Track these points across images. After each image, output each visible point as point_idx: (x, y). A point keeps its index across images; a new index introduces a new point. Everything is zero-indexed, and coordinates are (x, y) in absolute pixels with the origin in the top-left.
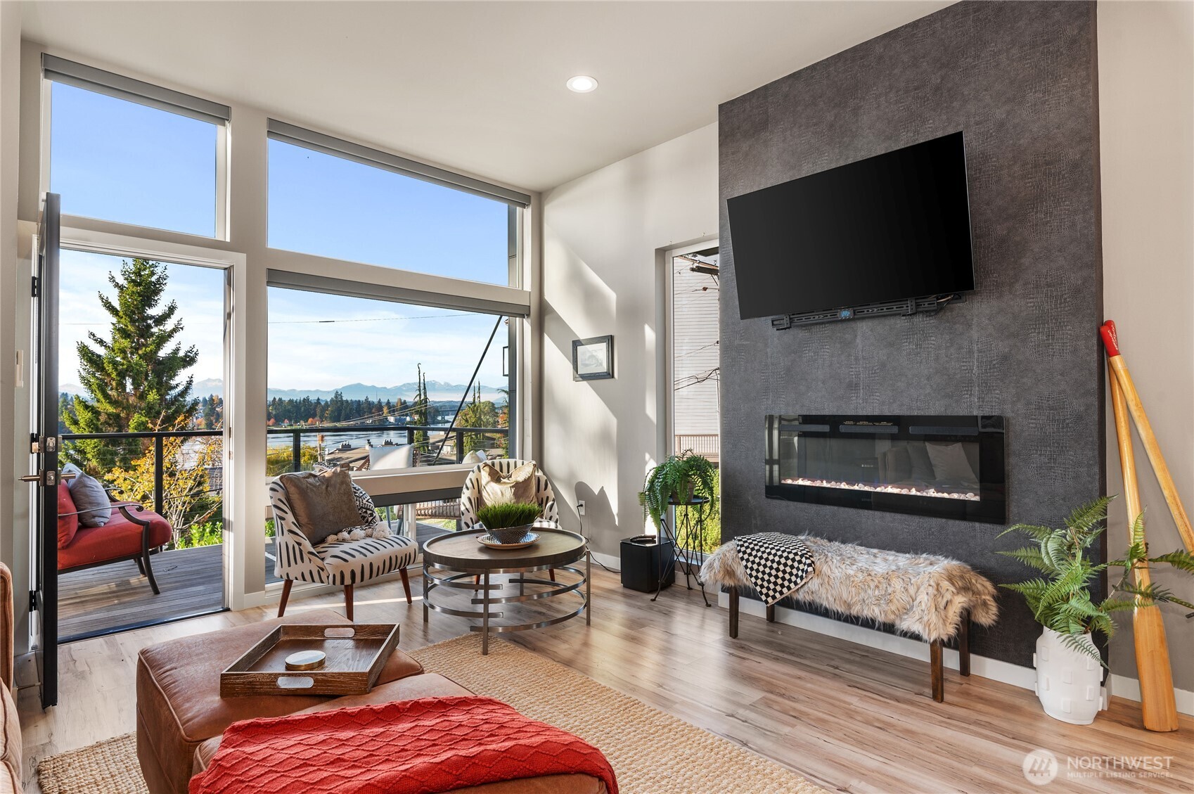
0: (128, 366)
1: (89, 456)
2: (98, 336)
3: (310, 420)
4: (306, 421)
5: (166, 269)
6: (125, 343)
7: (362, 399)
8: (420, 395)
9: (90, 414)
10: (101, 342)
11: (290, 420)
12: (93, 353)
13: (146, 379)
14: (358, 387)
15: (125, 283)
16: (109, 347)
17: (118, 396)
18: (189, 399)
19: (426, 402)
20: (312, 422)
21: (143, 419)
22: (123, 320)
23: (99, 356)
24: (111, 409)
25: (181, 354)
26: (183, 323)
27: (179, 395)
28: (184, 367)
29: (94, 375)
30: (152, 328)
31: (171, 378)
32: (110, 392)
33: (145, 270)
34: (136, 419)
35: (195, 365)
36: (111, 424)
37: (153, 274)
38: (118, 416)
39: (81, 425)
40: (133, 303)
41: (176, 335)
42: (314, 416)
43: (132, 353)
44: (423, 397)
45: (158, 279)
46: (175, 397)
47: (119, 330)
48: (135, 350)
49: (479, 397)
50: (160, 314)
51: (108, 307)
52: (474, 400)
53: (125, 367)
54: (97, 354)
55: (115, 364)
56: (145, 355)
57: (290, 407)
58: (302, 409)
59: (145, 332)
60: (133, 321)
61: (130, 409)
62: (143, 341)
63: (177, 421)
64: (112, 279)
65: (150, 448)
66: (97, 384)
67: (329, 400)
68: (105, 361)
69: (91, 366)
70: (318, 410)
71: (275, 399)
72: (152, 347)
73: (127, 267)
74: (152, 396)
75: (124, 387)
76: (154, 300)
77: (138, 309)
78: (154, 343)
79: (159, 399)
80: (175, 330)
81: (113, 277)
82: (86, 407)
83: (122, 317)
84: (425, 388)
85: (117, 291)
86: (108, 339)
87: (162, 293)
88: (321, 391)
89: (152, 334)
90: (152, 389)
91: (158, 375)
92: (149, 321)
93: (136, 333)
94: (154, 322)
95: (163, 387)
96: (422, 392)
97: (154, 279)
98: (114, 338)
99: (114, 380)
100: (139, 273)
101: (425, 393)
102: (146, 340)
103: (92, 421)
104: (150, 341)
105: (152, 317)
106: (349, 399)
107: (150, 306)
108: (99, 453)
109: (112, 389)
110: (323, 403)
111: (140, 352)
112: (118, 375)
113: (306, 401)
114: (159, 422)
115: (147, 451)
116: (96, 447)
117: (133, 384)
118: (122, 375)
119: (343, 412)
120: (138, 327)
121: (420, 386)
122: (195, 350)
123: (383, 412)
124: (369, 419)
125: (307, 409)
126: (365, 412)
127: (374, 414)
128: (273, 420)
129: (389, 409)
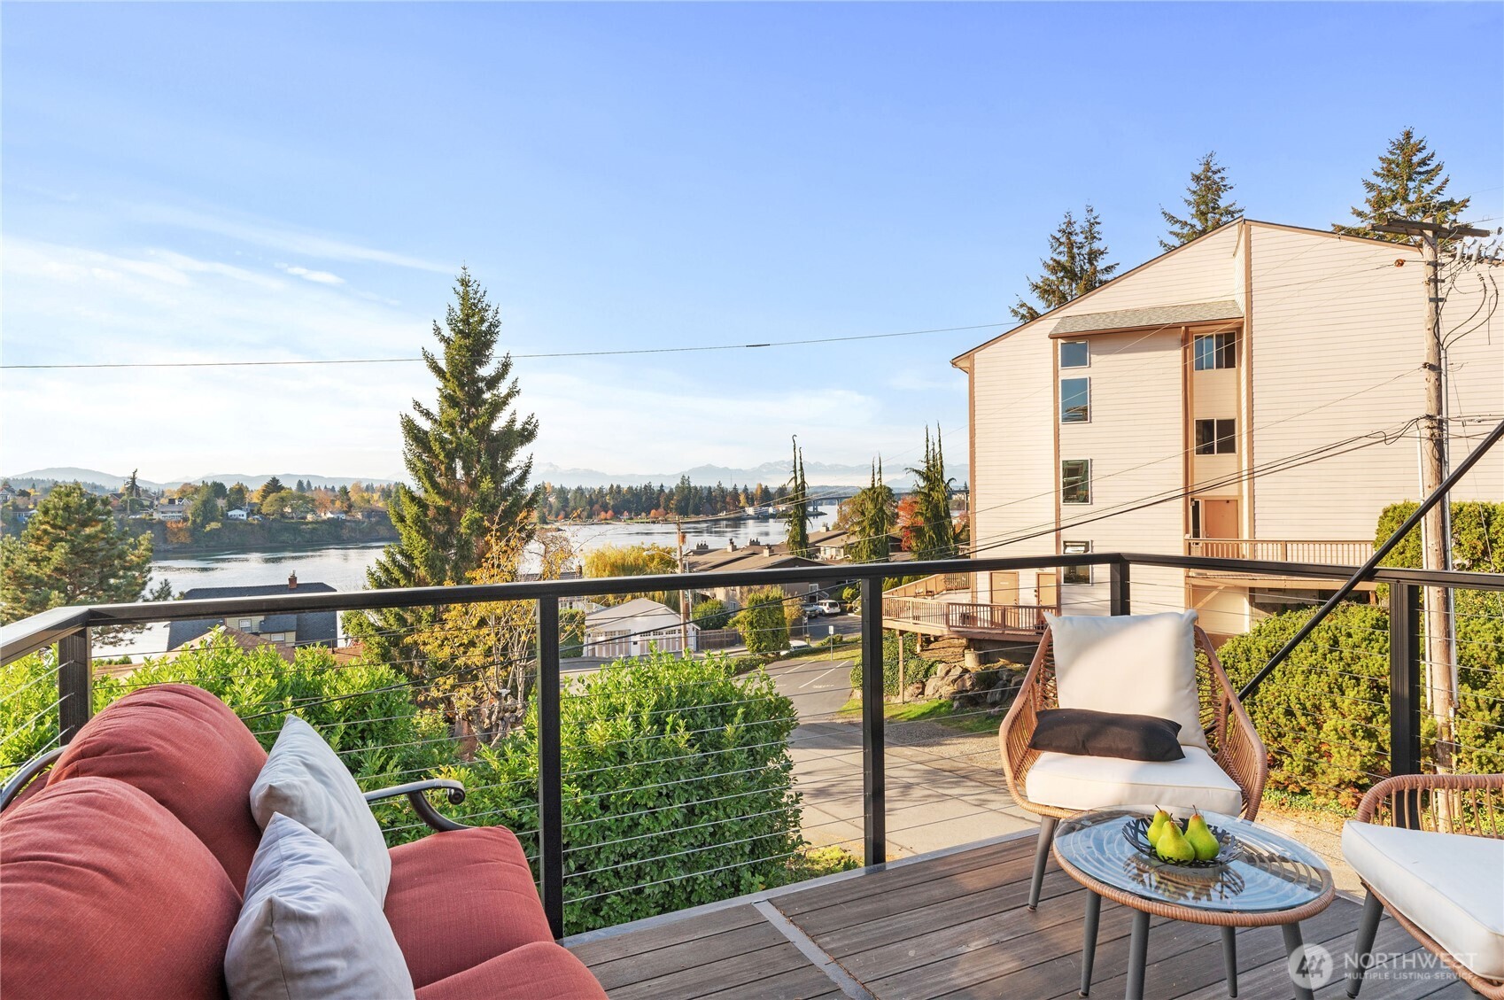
0: (457, 445)
1: (417, 562)
2: (424, 406)
3: (653, 512)
4: (648, 512)
5: (497, 313)
6: (453, 413)
7: (714, 485)
8: (796, 478)
9: (416, 508)
10: (427, 414)
11: (630, 512)
12: (419, 429)
13: (479, 461)
14: (708, 470)
15: (452, 335)
16: (436, 421)
17: (448, 484)
18: (530, 486)
19: (804, 488)
20: (655, 514)
21: (477, 515)
22: (450, 384)
23: (426, 433)
24: (440, 502)
25: (518, 426)
26: (519, 386)
27: (517, 482)
28: (522, 443)
29: (419, 457)
30: (484, 393)
31: (507, 458)
32: (438, 480)
33: (473, 316)
34: (469, 514)
35: (534, 442)
36: (441, 521)
37: (482, 321)
38: (447, 510)
39: (408, 522)
40: (461, 361)
41: (512, 401)
42: (657, 507)
43: (462, 428)
44: (799, 481)
45: (489, 327)
46: (512, 485)
47: (445, 397)
48: (466, 422)
49: (880, 479)
50: (493, 374)
51: (434, 368)
52: (873, 485)
53: (454, 445)
54: (423, 431)
55: (442, 442)
56: (477, 428)
57: (629, 496)
58: (644, 499)
59: (475, 399)
60: (461, 386)
61: (462, 501)
62: (474, 410)
63: (518, 519)
64: (437, 331)
65: (487, 556)
66: (424, 469)
67: (673, 487)
68: (431, 439)
69: (418, 446)
70: (662, 500)
71: (612, 486)
72: (485, 418)
73: (453, 314)
74: (486, 484)
75: (454, 471)
76: (485, 355)
77: (467, 368)
78: (487, 413)
79: (493, 488)
80: (511, 395)
81: (439, 328)
82: (413, 499)
83: (449, 381)
84: (802, 468)
85: (442, 346)
86: (435, 410)
87: (494, 346)
88: (664, 476)
89: (485, 402)
90: (485, 474)
91: (492, 456)
92: (480, 385)
93: (466, 401)
94: (486, 385)
95: (499, 472)
96: (799, 473)
97: (484, 327)
98: (441, 409)
99: (442, 462)
100: (468, 319)
101: (802, 475)
102: (477, 410)
103: (419, 517)
104: (482, 410)
105: (483, 379)
106: (698, 486)
107: (481, 364)
108: (427, 558)
109: (441, 475)
110: (667, 491)
111: (471, 426)
112: (447, 456)
113: (648, 488)
114: (497, 519)
115: (483, 560)
116: (424, 551)
117: (463, 468)
118: (451, 456)
119: (691, 501)
120: (468, 392)
121: (795, 466)
122: (534, 420)
123: (739, 502)
124: (721, 511)
125: (649, 499)
126: (718, 501)
127: (728, 503)
128: (610, 512)
129: (747, 498)
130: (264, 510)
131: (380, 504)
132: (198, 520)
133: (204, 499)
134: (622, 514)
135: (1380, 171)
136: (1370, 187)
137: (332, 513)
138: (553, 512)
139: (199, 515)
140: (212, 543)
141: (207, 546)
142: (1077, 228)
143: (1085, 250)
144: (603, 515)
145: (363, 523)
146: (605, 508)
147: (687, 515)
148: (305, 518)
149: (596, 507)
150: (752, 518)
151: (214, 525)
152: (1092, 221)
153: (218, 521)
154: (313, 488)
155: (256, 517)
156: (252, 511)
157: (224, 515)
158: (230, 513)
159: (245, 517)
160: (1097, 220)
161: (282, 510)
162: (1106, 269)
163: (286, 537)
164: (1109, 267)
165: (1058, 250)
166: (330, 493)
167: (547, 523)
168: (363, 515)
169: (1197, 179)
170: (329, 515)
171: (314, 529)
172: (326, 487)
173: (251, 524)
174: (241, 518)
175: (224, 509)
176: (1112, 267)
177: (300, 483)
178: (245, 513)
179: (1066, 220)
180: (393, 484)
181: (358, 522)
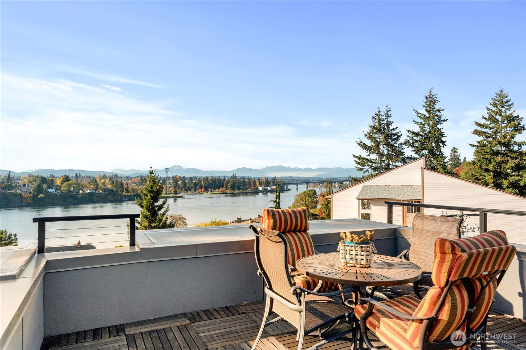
3: (221, 189)
4: (219, 189)
11: (211, 189)
14: (244, 169)
20: (222, 190)
42: (222, 187)
57: (211, 182)
58: (217, 183)
67: (229, 177)
70: (225, 184)
88: (226, 172)
106: (239, 177)
119: (237, 184)
123: (256, 185)
124: (249, 188)
125: (219, 183)
126: (247, 185)
127: (252, 186)
128: (203, 189)
129: (259, 183)
130: (62, 189)
131: (109, 186)
132: (35, 193)
133: (38, 184)
134: (208, 190)
135: (492, 103)
136: (488, 109)
137: (89, 190)
138: (180, 188)
139: (36, 191)
140: (41, 203)
141: (39, 204)
142: (382, 113)
143: (385, 122)
144: (200, 190)
145: (102, 194)
146: (201, 187)
147: (235, 190)
148: (79, 192)
149: (198, 187)
150: (261, 192)
151: (42, 195)
152: (388, 110)
153: (43, 194)
154: (81, 176)
155: (59, 192)
156: (57, 189)
157: (46, 191)
158: (48, 190)
159: (54, 192)
160: (390, 110)
161: (69, 189)
162: (393, 129)
163: (71, 200)
164: (394, 128)
165: (375, 121)
166: (89, 179)
167: (177, 194)
168: (102, 191)
169: (427, 98)
170: (89, 191)
171: (82, 197)
172: (87, 176)
173: (57, 195)
174: (53, 192)
175: (46, 189)
176: (395, 128)
177: (76, 174)
178: (54, 190)
179: (378, 110)
180: (114, 175)
181: (100, 194)
